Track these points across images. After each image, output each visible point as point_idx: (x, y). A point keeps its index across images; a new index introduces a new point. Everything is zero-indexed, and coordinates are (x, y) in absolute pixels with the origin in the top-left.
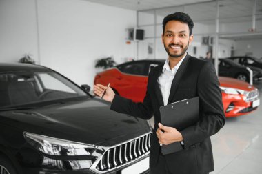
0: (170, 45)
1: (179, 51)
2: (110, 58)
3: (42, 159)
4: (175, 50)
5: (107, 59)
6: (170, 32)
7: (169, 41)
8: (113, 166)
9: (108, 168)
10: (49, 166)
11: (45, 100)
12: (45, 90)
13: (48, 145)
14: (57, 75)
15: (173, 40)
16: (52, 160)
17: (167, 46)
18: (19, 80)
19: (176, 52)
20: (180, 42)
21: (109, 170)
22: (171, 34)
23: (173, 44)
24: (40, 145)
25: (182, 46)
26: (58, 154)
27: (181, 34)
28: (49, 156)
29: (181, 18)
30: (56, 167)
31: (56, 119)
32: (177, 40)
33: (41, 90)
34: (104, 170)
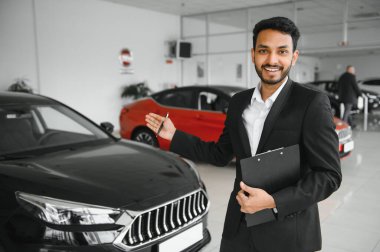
0: (263, 66)
1: (277, 75)
2: (143, 84)
3: (43, 231)
4: (271, 74)
5: (139, 85)
6: (265, 47)
7: (262, 60)
8: (146, 238)
9: (139, 242)
10: (54, 240)
11: (48, 146)
12: (47, 130)
13: (52, 211)
14: (64, 109)
16: (58, 232)
17: (260, 68)
18: (9, 116)
19: (272, 77)
20: (280, 62)
21: (141, 244)
23: (268, 65)
24: (41, 211)
25: (282, 68)
26: (68, 223)
27: (282, 50)
28: (53, 226)
30: (64, 242)
32: (275, 59)
33: (42, 130)
34: (134, 244)
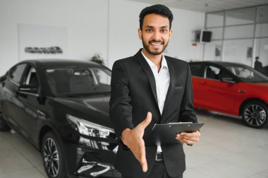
0: (150, 42)
3: (79, 138)
4: (156, 47)
6: (151, 27)
13: (84, 127)
15: (154, 35)
16: (86, 140)
17: (147, 43)
18: (77, 74)
19: (157, 49)
20: (162, 38)
22: (151, 29)
23: (154, 41)
25: (163, 43)
27: (162, 30)
28: (85, 136)
29: (162, 11)
31: (96, 107)
32: (158, 36)
33: (96, 83)
